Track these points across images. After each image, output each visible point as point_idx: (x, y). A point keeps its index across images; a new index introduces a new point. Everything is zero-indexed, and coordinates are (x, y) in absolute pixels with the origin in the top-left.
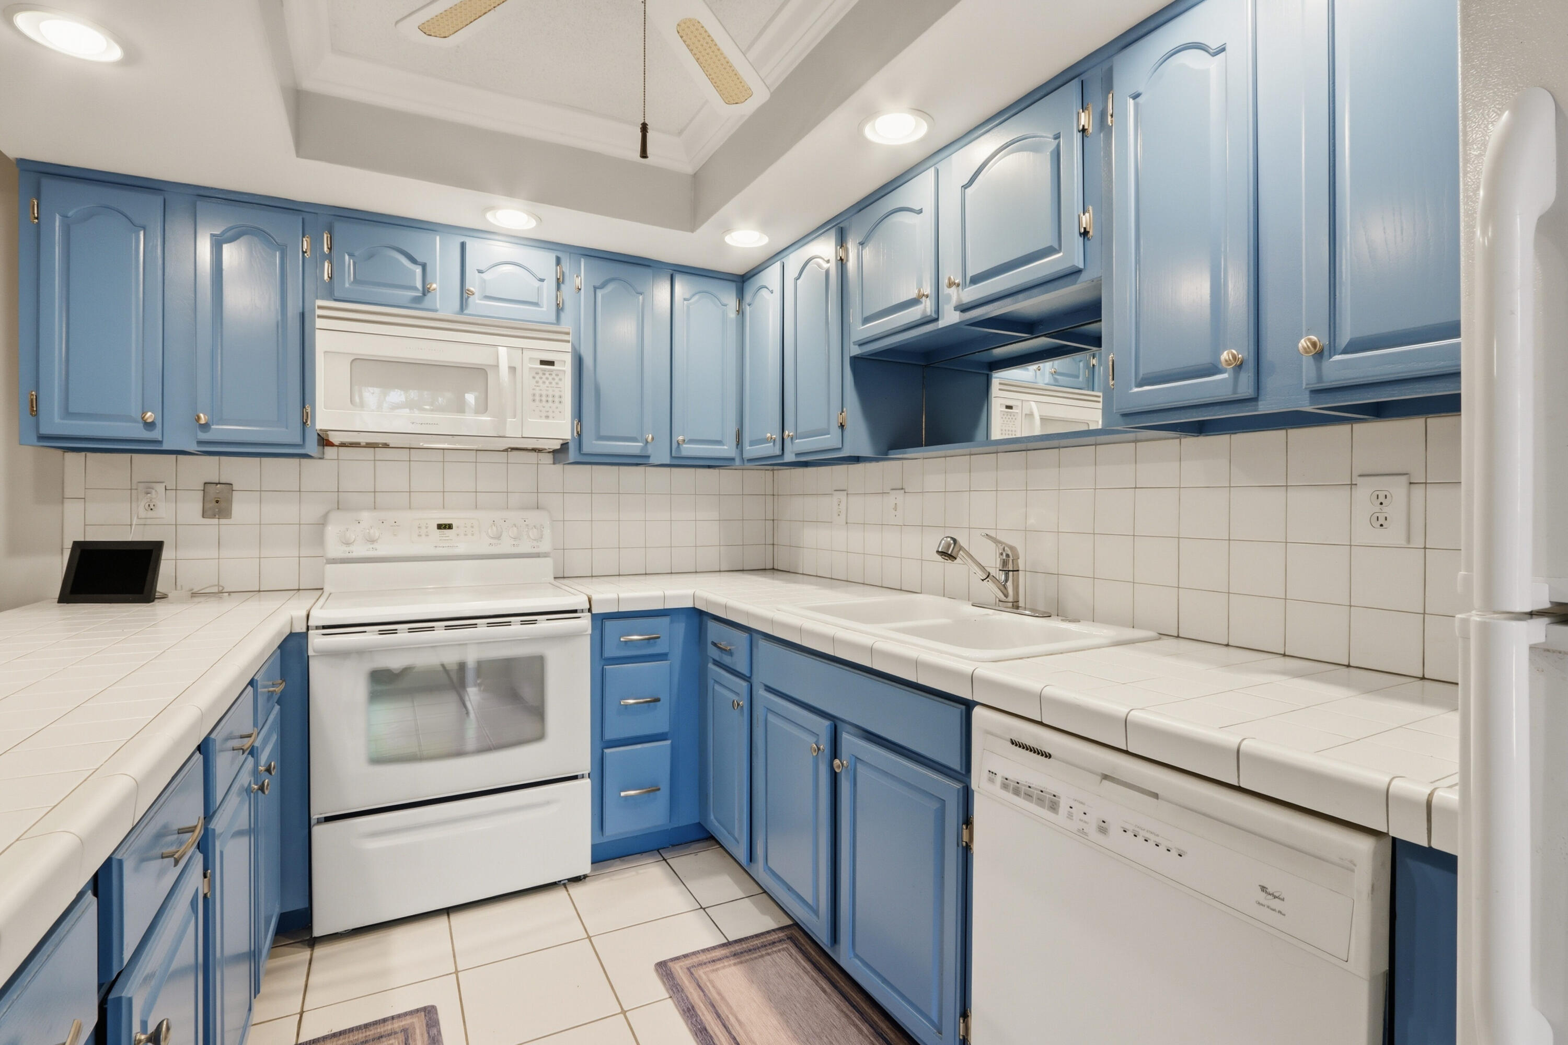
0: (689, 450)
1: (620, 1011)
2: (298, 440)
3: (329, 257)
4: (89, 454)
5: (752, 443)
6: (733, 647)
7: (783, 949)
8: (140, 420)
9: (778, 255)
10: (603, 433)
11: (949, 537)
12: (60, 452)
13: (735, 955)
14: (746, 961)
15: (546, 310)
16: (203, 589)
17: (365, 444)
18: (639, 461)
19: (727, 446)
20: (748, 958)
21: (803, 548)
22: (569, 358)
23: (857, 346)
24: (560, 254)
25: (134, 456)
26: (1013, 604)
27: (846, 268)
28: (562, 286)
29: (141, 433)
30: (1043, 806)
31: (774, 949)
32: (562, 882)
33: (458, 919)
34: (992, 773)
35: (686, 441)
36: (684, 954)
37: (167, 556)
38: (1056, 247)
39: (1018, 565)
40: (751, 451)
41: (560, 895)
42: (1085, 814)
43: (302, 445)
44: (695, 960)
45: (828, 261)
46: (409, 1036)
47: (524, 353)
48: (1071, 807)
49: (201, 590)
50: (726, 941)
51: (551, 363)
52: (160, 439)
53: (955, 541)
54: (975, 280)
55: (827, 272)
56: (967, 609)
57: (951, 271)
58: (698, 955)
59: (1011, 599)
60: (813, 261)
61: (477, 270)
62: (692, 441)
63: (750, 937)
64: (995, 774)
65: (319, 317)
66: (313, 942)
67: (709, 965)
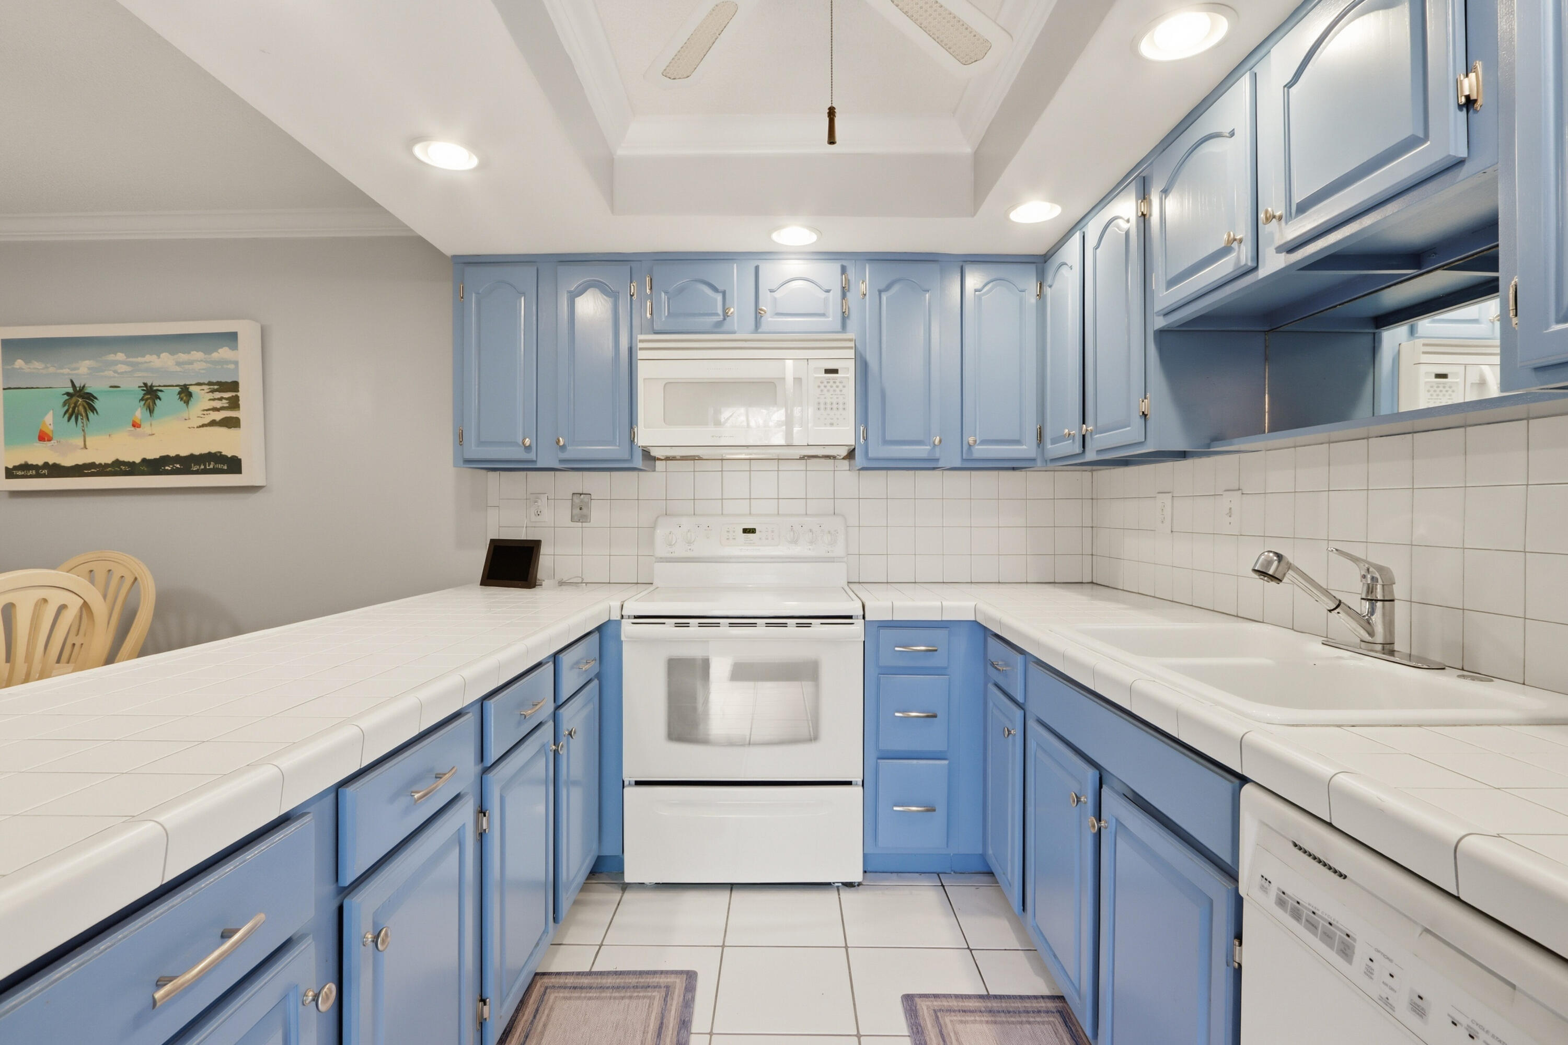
0: (981, 451)
1: (855, 1033)
2: (627, 456)
3: (651, 297)
4: (501, 473)
5: (1054, 441)
6: (1008, 669)
7: (1049, 1023)
8: (521, 443)
9: (1079, 224)
10: (888, 438)
11: (1271, 552)
12: (484, 472)
13: (990, 1011)
14: (1002, 1023)
15: (834, 319)
16: (571, 579)
17: (679, 457)
18: (929, 465)
19: (1026, 445)
20: (1004, 1019)
21: (1124, 559)
22: (851, 364)
23: (1161, 318)
24: (845, 263)
25: (529, 473)
26: (1383, 647)
27: (1150, 223)
28: (849, 295)
29: (521, 454)
30: (1331, 946)
31: (1038, 1019)
32: (836, 884)
33: (739, 897)
34: (1266, 879)
35: (978, 442)
36: (935, 993)
37: (544, 550)
38: (1421, 135)
39: (1392, 592)
40: (1054, 449)
41: (830, 897)
42: (1392, 976)
43: (630, 460)
44: (945, 1003)
45: (1128, 221)
46: (670, 993)
47: (809, 364)
48: (1371, 960)
49: (568, 580)
50: (985, 993)
51: (835, 371)
52: (535, 459)
53: (1280, 557)
54: (1303, 208)
55: (1127, 234)
56: (1316, 647)
57: (1273, 202)
58: (949, 1000)
59: (1379, 637)
60: (1112, 224)
61: (769, 290)
62: (983, 442)
63: (1013, 996)
64: (1270, 882)
65: (641, 349)
66: (625, 887)
67: (958, 1014)
